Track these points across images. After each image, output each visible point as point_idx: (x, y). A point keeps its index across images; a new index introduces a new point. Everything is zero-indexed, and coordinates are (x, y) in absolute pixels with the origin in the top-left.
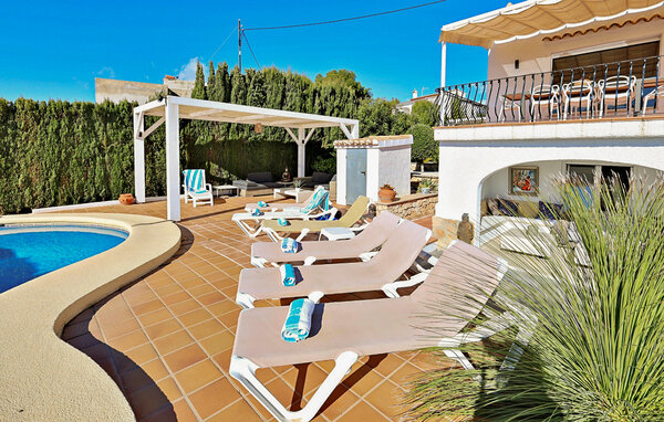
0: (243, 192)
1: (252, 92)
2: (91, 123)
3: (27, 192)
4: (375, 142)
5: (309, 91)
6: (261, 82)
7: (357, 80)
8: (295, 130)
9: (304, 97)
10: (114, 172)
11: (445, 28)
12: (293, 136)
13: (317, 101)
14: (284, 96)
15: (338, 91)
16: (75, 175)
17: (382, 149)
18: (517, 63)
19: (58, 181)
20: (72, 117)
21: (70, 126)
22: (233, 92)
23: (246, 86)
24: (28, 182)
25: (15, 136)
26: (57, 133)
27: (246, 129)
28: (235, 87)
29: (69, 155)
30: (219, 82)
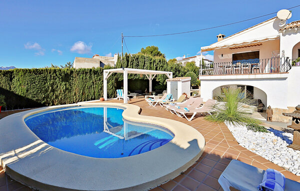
0: (135, 97)
1: (135, 63)
2: (91, 75)
3: (75, 97)
4: (180, 80)
5: (152, 61)
6: (137, 59)
7: (159, 51)
8: (149, 75)
9: (151, 63)
10: (96, 90)
11: (202, 48)
12: (148, 77)
13: (155, 65)
14: (145, 63)
15: (161, 60)
16: (86, 91)
17: (183, 82)
18: (222, 55)
19: (83, 94)
20: (86, 73)
21: (86, 76)
22: (129, 63)
23: (133, 60)
24: (75, 94)
25: (73, 79)
26: (82, 79)
27: (133, 75)
28: (130, 61)
29: (85, 85)
30: (125, 60)
